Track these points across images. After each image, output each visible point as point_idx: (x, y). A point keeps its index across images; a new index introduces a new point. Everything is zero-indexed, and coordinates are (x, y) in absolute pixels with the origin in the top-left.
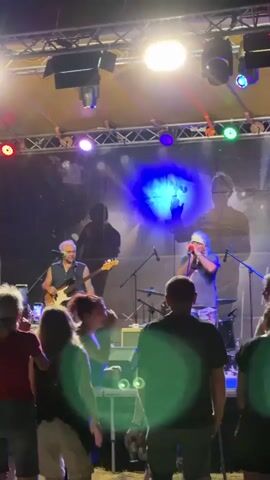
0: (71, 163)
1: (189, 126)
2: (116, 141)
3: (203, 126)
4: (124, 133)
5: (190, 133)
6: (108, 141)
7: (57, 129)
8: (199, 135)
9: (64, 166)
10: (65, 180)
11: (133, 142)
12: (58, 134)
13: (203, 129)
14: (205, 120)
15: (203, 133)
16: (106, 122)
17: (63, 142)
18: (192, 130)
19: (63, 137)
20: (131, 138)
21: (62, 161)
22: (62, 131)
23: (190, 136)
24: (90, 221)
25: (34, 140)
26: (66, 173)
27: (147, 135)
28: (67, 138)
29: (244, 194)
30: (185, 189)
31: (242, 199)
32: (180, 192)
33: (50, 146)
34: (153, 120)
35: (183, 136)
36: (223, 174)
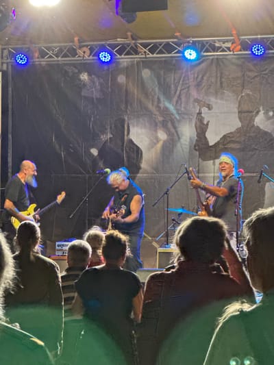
0: (90, 74)
1: (214, 41)
2: (137, 53)
3: (227, 41)
4: (145, 46)
5: (215, 49)
6: (128, 54)
7: (76, 39)
8: (223, 51)
9: (82, 78)
10: (84, 93)
11: (155, 55)
12: (76, 45)
13: (229, 45)
14: (232, 36)
15: (229, 49)
16: (129, 34)
17: (80, 52)
18: (217, 45)
19: (80, 47)
20: (152, 51)
21: (80, 72)
22: (80, 42)
23: (214, 51)
24: (110, 136)
25: (49, 49)
26: (85, 85)
27: (168, 48)
28: (85, 49)
29: (271, 114)
30: (209, 107)
31: (269, 118)
32: (204, 110)
33: (65, 56)
34: (178, 34)
35: (207, 51)
36: (248, 92)
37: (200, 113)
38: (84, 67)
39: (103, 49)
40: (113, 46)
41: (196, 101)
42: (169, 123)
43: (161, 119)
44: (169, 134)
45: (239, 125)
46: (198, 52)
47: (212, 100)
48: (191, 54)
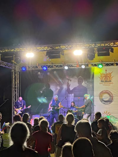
0: (41, 73)
1: (72, 64)
2: (53, 67)
3: (76, 64)
4: (55, 66)
5: (73, 66)
6: (51, 68)
7: (38, 64)
8: (75, 67)
9: (39, 73)
10: (39, 77)
12: (37, 65)
13: (76, 65)
16: (51, 63)
17: (38, 67)
18: (73, 65)
19: (39, 66)
20: (57, 67)
21: (38, 72)
22: (38, 65)
24: (45, 88)
25: (31, 66)
26: (39, 75)
27: (61, 66)
28: (40, 66)
29: (86, 82)
30: (71, 81)
31: (85, 83)
32: (69, 81)
33: (35, 68)
34: (63, 63)
35: (71, 67)
36: (81, 77)
37: (68, 82)
38: (39, 71)
39: (44, 66)
40: (47, 66)
41: (67, 79)
42: (60, 84)
43: (58, 84)
44: (60, 87)
45: (78, 85)
46: (68, 67)
47: (71, 79)
48: (66, 68)
